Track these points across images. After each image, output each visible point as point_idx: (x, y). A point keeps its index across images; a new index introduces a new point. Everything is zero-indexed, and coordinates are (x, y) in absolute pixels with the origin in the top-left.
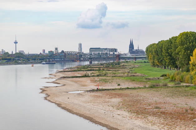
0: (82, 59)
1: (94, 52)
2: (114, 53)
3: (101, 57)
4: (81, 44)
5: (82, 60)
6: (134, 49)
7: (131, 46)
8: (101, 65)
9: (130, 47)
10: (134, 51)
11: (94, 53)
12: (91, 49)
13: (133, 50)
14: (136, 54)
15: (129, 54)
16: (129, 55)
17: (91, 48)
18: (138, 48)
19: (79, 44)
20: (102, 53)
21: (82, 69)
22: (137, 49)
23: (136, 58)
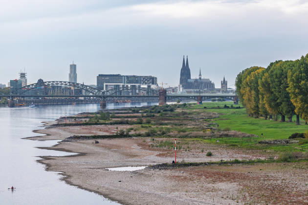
0: (82, 98)
1: (106, 83)
2: (149, 86)
3: (122, 95)
4: (75, 66)
5: (82, 101)
6: (190, 78)
7: (185, 71)
8: (134, 111)
9: (182, 74)
10: (191, 83)
11: (107, 86)
12: (101, 78)
13: (189, 80)
14: (196, 90)
15: (181, 88)
16: (181, 91)
17: (99, 75)
18: (200, 75)
19: (71, 66)
20: (123, 86)
21: (100, 120)
22: (198, 78)
23: (202, 97)
